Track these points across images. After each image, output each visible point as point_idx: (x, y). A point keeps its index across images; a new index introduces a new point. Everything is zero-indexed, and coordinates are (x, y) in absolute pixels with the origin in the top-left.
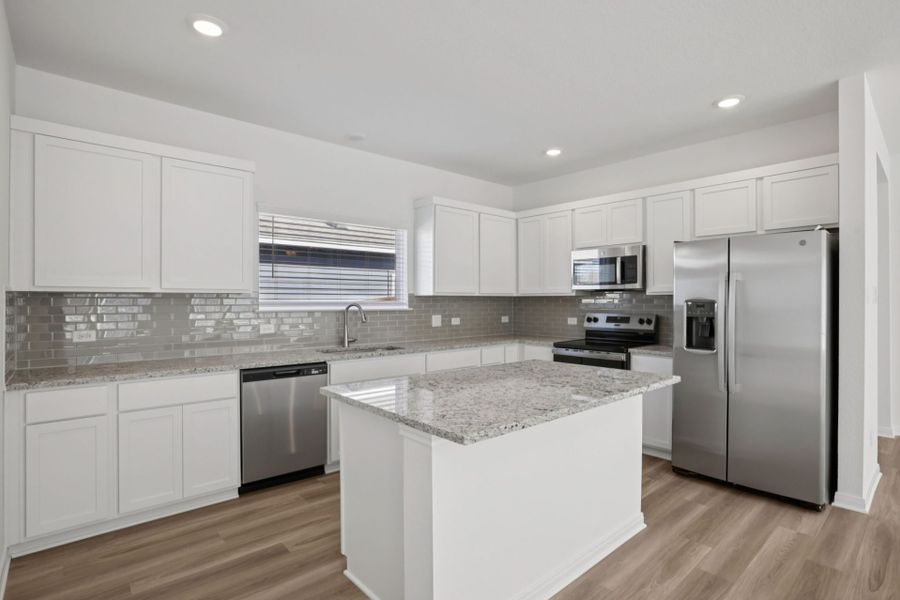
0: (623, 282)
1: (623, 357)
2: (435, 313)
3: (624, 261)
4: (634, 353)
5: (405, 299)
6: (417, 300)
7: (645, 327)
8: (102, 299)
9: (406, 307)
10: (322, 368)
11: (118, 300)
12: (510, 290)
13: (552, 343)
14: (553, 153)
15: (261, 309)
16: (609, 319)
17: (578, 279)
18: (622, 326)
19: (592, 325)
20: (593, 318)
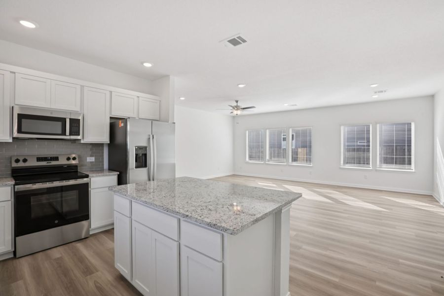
3: (71, 121)
4: (93, 177)
7: (71, 162)
16: (39, 159)
17: (23, 130)
18: (54, 163)
19: (21, 164)
20: (21, 159)
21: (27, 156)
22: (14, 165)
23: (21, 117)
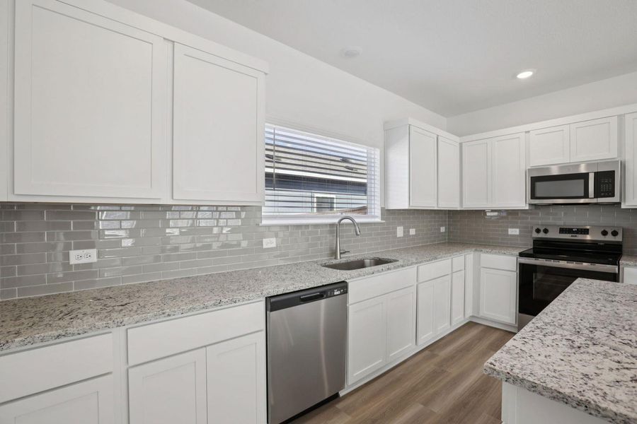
0: (596, 196)
1: (614, 269)
2: (399, 225)
3: (598, 175)
4: (627, 265)
5: (378, 212)
6: (389, 213)
7: (609, 238)
8: (103, 211)
9: (378, 220)
10: (343, 286)
11: (121, 213)
12: (454, 205)
13: (517, 252)
14: (525, 75)
15: (265, 222)
16: (562, 231)
17: (538, 195)
18: (580, 237)
19: (542, 235)
20: (542, 229)
21: (550, 225)
22: (535, 235)
23: (535, 180)
